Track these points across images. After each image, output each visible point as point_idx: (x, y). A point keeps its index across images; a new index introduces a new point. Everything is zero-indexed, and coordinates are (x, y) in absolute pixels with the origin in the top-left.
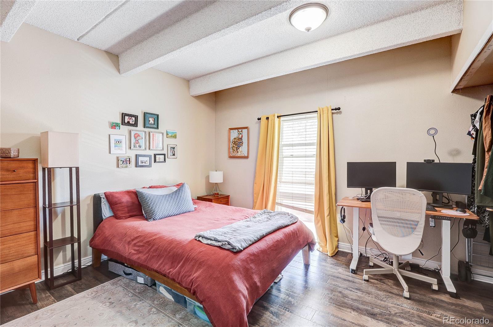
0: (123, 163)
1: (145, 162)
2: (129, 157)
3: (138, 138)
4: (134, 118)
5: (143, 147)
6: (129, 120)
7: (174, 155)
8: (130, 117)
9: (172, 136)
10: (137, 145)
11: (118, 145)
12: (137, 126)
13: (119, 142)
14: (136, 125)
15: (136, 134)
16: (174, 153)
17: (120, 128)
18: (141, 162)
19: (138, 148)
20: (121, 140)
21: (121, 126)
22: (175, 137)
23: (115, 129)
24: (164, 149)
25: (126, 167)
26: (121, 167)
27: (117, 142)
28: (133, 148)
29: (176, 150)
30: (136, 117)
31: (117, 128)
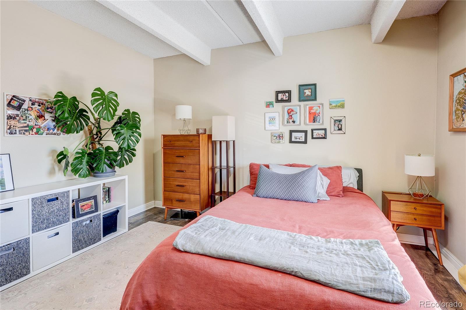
0: (276, 139)
1: (299, 138)
2: (281, 132)
3: (292, 113)
4: (287, 94)
5: (297, 122)
6: (282, 97)
7: (340, 129)
8: (283, 94)
9: (336, 105)
10: (291, 121)
11: (272, 122)
12: (290, 102)
13: (273, 119)
14: (289, 100)
15: (289, 109)
16: (340, 126)
17: (273, 106)
18: (295, 138)
19: (292, 123)
20: (275, 117)
21: (275, 103)
22: (342, 106)
23: (269, 107)
24: (324, 122)
25: (279, 142)
26: (274, 142)
27: (272, 119)
28: (286, 124)
29: (343, 123)
30: (289, 92)
31: (271, 106)
